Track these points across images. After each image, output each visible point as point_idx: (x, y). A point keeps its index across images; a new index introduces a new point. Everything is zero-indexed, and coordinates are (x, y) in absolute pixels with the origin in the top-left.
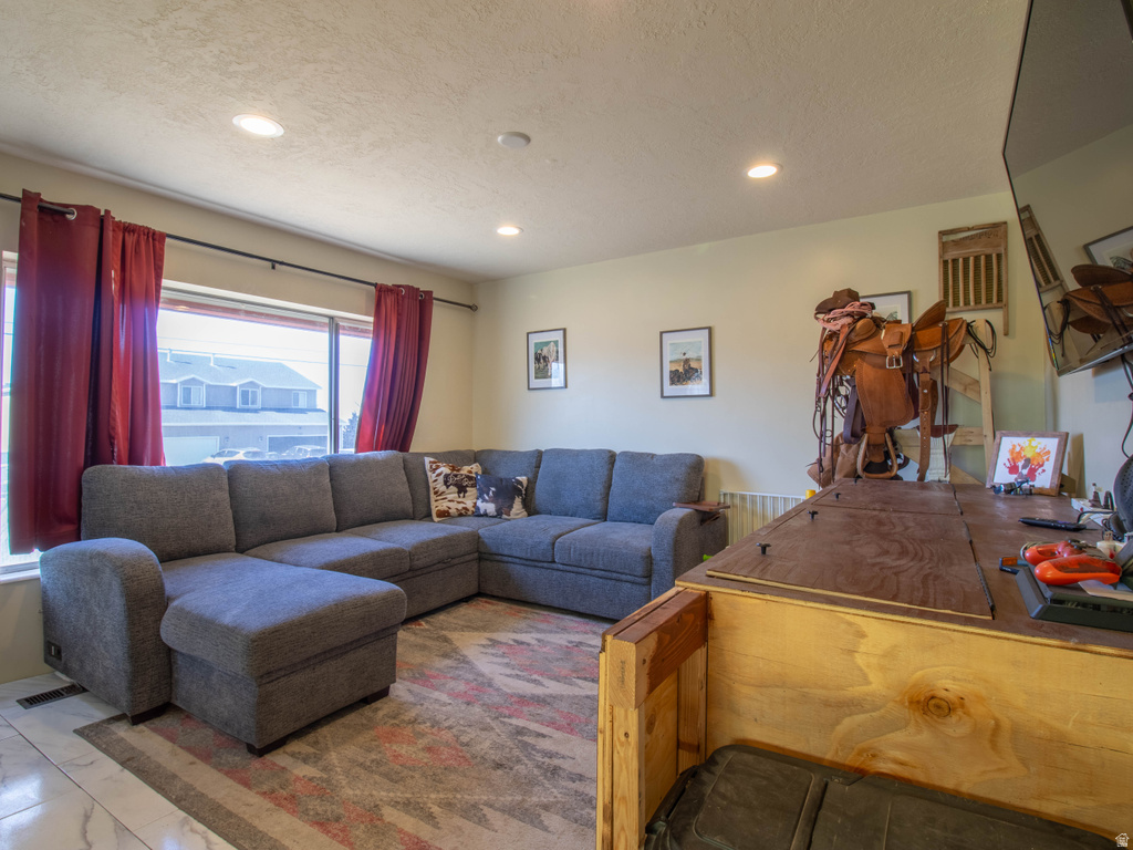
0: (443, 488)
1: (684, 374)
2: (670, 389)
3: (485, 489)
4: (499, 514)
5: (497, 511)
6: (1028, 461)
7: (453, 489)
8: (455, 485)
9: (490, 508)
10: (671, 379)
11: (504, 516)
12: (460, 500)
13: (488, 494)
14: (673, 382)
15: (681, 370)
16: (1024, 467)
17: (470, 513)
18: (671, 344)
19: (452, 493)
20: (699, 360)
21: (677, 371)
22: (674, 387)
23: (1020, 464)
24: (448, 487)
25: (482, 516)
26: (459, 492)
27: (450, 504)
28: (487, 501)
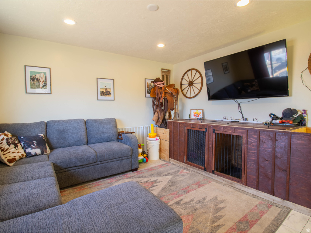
0: (7, 147)
1: (106, 93)
2: (101, 97)
3: (30, 143)
4: (42, 153)
5: (41, 152)
6: (197, 114)
7: (12, 146)
8: (13, 144)
9: (38, 151)
10: (101, 94)
11: (45, 153)
12: (17, 151)
13: (34, 145)
14: (101, 95)
15: (104, 91)
16: (197, 115)
17: (24, 156)
18: (101, 83)
19: (12, 148)
20: (110, 89)
21: (103, 92)
22: (102, 97)
23: (196, 115)
24: (9, 146)
25: (33, 156)
26: (15, 148)
27: (14, 154)
28: (35, 148)
